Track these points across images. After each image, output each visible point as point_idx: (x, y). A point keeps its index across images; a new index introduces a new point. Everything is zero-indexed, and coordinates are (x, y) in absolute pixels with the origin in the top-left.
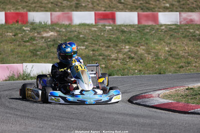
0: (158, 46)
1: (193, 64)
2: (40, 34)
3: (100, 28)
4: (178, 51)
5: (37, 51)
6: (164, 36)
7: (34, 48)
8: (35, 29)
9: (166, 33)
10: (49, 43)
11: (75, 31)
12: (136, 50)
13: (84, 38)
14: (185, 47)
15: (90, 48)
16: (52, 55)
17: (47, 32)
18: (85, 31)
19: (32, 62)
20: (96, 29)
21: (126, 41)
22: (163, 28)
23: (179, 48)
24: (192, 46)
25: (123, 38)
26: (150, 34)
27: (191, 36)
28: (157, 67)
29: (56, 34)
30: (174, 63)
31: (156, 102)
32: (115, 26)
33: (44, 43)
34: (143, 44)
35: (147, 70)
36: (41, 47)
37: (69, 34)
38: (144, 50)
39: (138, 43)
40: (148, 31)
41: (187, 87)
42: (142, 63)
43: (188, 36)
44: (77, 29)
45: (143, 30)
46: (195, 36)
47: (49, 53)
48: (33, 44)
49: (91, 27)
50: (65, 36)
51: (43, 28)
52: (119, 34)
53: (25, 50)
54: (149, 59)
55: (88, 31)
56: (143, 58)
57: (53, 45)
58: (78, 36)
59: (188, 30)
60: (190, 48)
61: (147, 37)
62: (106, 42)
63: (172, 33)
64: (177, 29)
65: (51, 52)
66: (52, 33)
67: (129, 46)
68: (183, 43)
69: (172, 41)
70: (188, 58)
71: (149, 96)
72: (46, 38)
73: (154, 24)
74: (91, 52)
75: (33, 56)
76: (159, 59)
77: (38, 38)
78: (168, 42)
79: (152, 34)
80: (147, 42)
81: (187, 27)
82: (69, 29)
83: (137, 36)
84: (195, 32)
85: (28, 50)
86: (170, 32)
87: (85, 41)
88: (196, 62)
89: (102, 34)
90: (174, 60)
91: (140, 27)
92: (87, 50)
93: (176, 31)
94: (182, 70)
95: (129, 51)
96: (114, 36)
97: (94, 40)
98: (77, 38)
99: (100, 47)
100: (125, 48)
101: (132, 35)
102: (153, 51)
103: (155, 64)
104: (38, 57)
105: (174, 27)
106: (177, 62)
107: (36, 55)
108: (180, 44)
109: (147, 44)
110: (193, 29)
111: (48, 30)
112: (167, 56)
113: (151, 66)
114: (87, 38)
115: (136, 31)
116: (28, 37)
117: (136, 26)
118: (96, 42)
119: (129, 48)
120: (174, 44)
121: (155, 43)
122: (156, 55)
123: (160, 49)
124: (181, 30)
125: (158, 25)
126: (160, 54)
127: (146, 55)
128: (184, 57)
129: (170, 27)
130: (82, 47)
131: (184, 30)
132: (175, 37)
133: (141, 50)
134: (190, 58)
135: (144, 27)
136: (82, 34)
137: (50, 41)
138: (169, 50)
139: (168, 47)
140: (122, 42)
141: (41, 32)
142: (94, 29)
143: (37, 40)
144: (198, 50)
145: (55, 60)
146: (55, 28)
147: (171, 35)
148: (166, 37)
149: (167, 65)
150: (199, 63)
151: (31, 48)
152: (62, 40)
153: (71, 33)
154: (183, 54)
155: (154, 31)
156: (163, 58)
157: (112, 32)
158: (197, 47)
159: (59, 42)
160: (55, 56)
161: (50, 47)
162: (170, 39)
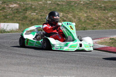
0: (79, 14)
1: (102, 24)
2: (8, 6)
3: (44, 2)
4: (92, 17)
5: (7, 16)
6: (83, 7)
7: (5, 14)
8: (5, 2)
9: (84, 5)
10: (14, 11)
11: (29, 4)
12: (67, 16)
13: (35, 8)
14: (96, 14)
15: (39, 14)
16: (16, 18)
17: (12, 4)
18: (35, 4)
19: (5, 22)
20: (42, 3)
21: (61, 10)
22: (82, 2)
23: (92, 15)
24: (100, 14)
25: (58, 8)
26: (74, 6)
28: (80, 26)
29: (18, 6)
30: (90, 24)
31: (97, 46)
32: (53, 1)
33: (11, 11)
34: (71, 12)
36: (9, 13)
37: (25, 5)
38: (71, 16)
39: (68, 12)
40: (73, 4)
41: (110, 38)
43: (98, 7)
44: (30, 3)
46: (101, 7)
47: (14, 17)
48: (4, 11)
49: (39, 2)
50: (24, 7)
51: (10, 2)
52: (56, 6)
54: (75, 21)
55: (37, 4)
57: (17, 12)
58: (32, 7)
59: (97, 4)
60: (99, 15)
61: (73, 8)
62: (48, 11)
63: (88, 6)
64: (91, 3)
66: (15, 5)
67: (62, 13)
68: (95, 12)
69: (88, 11)
70: (98, 21)
72: (12, 8)
74: (40, 17)
75: (5, 19)
76: (81, 21)
77: (7, 8)
78: (86, 11)
79: (75, 6)
80: (73, 11)
81: (96, 2)
82: (25, 3)
83: (67, 8)
84: (101, 5)
85: (1, 15)
86: (86, 5)
87: (35, 10)
88: (103, 23)
89: (46, 6)
90: (90, 22)
91: (68, 2)
92: (37, 16)
93: (90, 4)
94: (95, 28)
95: (63, 16)
96: (53, 7)
97: (41, 9)
98: (30, 8)
99: (45, 14)
101: (64, 7)
102: (77, 16)
104: (8, 19)
105: (88, 2)
106: (92, 23)
107: (7, 18)
108: (93, 12)
109: (73, 12)
110: (100, 3)
111: (13, 3)
112: (86, 19)
114: (36, 8)
115: (66, 4)
116: (1, 7)
117: (66, 1)
118: (43, 11)
119: (62, 15)
120: (90, 12)
121: (78, 11)
122: (79, 19)
123: (81, 15)
124: (93, 4)
126: (81, 18)
127: (73, 19)
129: (86, 2)
130: (34, 14)
132: (89, 8)
134: (100, 21)
135: (70, 2)
136: (34, 6)
137: (14, 10)
138: (87, 16)
139: (86, 14)
140: (58, 11)
141: (8, 4)
142: (40, 3)
143: (6, 9)
144: (104, 16)
145: (18, 21)
146: (17, 2)
147: (87, 7)
148: (84, 8)
149: (86, 25)
150: (105, 23)
151: (3, 14)
152: (22, 9)
153: (27, 5)
154: (95, 18)
155: (77, 5)
156: (83, 20)
157: (52, 5)
158: (103, 14)
159: (20, 10)
160: (18, 19)
161: (15, 13)
162: (87, 9)
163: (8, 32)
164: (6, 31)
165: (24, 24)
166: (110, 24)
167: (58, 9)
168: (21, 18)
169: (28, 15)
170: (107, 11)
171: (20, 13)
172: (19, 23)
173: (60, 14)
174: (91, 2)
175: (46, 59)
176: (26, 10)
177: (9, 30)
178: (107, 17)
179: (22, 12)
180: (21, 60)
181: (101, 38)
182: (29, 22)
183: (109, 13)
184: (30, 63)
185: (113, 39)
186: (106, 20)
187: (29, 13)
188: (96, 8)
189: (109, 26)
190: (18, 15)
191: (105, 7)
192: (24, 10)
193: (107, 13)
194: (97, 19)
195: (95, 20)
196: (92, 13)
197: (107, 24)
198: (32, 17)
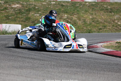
0: (85, 15)
2: (10, 6)
3: (48, 3)
4: (98, 19)
5: (9, 16)
6: (88, 9)
7: (8, 14)
8: (7, 2)
9: (90, 7)
10: (16, 12)
11: (33, 4)
12: (72, 17)
13: (38, 9)
14: (102, 17)
16: (19, 19)
17: (15, 4)
19: (6, 23)
20: (45, 4)
21: (65, 12)
23: (98, 17)
24: (106, 16)
25: (63, 9)
26: (80, 7)
27: (105, 9)
28: (85, 28)
29: (20, 6)
30: (95, 26)
31: (103, 50)
32: (57, 2)
33: (13, 11)
34: (75, 14)
35: (79, 30)
36: (12, 14)
37: (28, 6)
38: (76, 17)
39: (73, 13)
40: (78, 5)
41: (116, 42)
42: (76, 26)
43: (103, 9)
44: (34, 3)
45: (75, 5)
46: (107, 9)
47: (16, 18)
48: (6, 12)
49: (42, 2)
50: (27, 7)
51: (12, 2)
52: (60, 7)
53: (2, 16)
54: (80, 24)
55: (40, 4)
56: (76, 23)
57: (19, 13)
58: (35, 7)
59: (103, 5)
60: (105, 17)
61: (78, 9)
63: (93, 7)
65: (18, 17)
66: (18, 5)
67: (67, 14)
68: (100, 14)
69: (94, 12)
70: (104, 23)
71: (96, 47)
72: (14, 8)
73: (81, 1)
75: (7, 19)
76: (86, 23)
78: (91, 13)
79: (80, 8)
80: (78, 12)
81: (102, 4)
82: (28, 3)
83: (72, 9)
84: (107, 7)
85: (3, 15)
86: (92, 7)
87: (39, 11)
88: (109, 26)
89: (50, 7)
91: (73, 3)
92: (41, 17)
93: (96, 6)
94: (101, 30)
95: (67, 18)
96: (57, 8)
97: (44, 10)
98: (34, 9)
100: (64, 16)
101: (68, 8)
102: (82, 18)
103: (84, 26)
104: (10, 20)
105: (94, 3)
106: (98, 26)
107: (9, 19)
109: (78, 14)
110: (106, 5)
111: (15, 3)
112: (91, 22)
113: (81, 28)
114: (40, 9)
115: (70, 5)
116: (3, 7)
117: (71, 2)
118: (46, 12)
119: (67, 16)
120: (95, 14)
121: (83, 13)
122: (84, 21)
123: (87, 17)
124: (99, 6)
125: (84, 2)
126: (87, 20)
127: (78, 21)
128: (102, 23)
130: (38, 15)
131: (100, 6)
132: (95, 10)
133: (75, 18)
134: (106, 23)
135: (76, 3)
136: (37, 7)
137: (17, 10)
138: (92, 18)
139: (91, 16)
140: (62, 12)
141: (11, 4)
142: (44, 3)
143: (8, 9)
144: (110, 19)
145: (21, 22)
146: (20, 2)
147: (93, 9)
148: (90, 10)
149: (91, 28)
150: (111, 26)
151: (5, 14)
152: (24, 9)
153: (30, 6)
154: (101, 21)
155: (82, 6)
156: (88, 23)
157: (56, 6)
158: (109, 17)
159: (23, 11)
160: (21, 20)
161: (17, 14)
162: (92, 11)
163: (10, 33)
164: (8, 32)
165: (27, 25)
166: (116, 27)
167: (63, 11)
168: (24, 19)
169: (31, 16)
170: (113, 14)
171: (22, 14)
172: (21, 24)
173: (64, 15)
174: (97, 4)
175: (50, 62)
176: (29, 10)
177: (11, 32)
178: (114, 20)
179: (25, 12)
180: (23, 64)
181: (107, 42)
182: (31, 23)
183: (115, 16)
184: (33, 66)
185: (120, 43)
186: (112, 22)
187: (32, 14)
188: (102, 10)
189: (115, 29)
190: (21, 16)
191: (111, 9)
192: (27, 10)
193: (113, 16)
194: (103, 21)
195: (101, 22)
196: (98, 15)
197: (113, 27)
198: (35, 18)
